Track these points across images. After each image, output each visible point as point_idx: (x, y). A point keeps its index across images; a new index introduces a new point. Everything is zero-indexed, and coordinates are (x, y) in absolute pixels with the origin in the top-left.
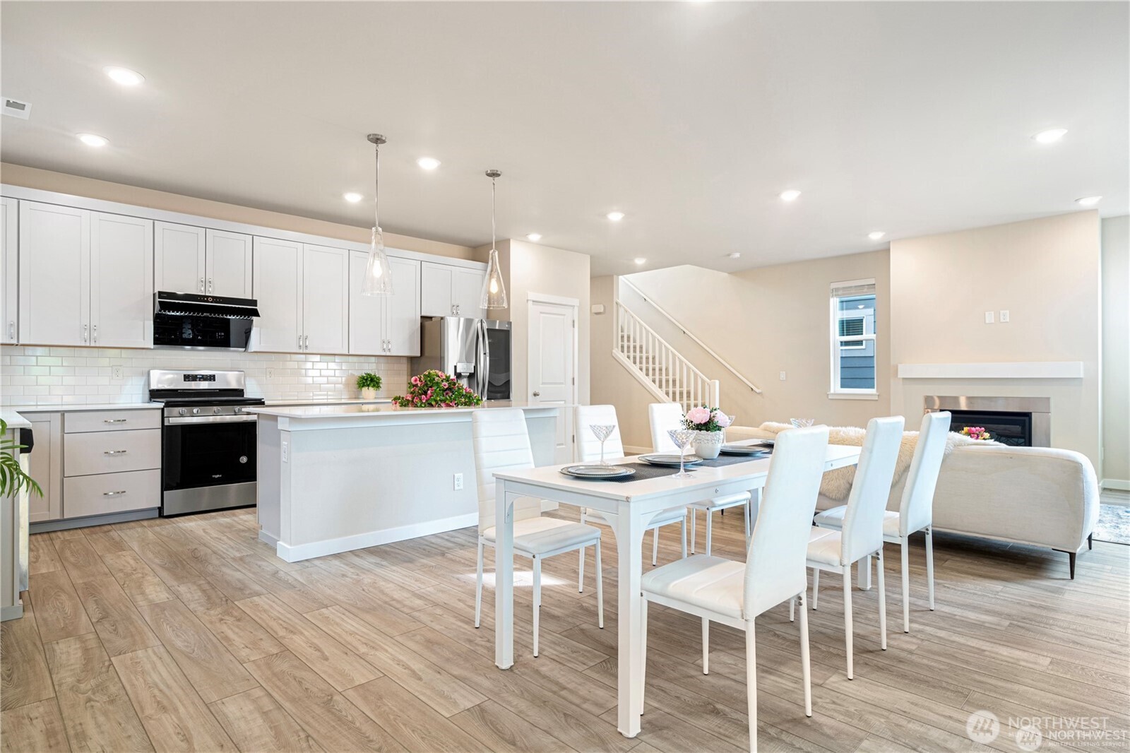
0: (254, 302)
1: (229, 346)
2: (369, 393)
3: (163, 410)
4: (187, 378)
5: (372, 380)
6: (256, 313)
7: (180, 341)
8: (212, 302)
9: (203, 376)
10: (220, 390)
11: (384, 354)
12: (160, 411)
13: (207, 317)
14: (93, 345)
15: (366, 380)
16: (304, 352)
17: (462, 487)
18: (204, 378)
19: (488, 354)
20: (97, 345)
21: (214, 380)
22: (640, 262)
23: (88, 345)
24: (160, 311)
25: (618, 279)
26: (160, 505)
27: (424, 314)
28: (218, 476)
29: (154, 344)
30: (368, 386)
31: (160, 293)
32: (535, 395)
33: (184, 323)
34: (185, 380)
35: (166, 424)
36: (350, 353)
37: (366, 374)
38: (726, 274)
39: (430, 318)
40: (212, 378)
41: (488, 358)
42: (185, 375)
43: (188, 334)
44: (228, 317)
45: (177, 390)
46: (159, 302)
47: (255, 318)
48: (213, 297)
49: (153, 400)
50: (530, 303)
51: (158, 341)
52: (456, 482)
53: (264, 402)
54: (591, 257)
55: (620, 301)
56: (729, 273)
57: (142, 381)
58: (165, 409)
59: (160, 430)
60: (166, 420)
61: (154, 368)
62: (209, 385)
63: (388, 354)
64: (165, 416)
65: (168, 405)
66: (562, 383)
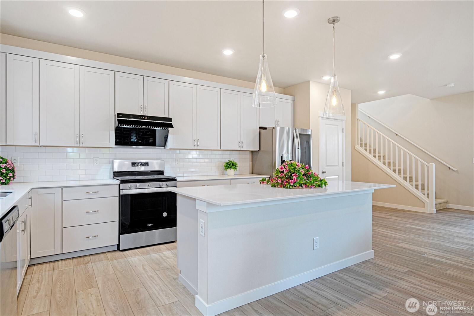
0: (170, 119)
1: (155, 146)
2: (231, 172)
3: (119, 185)
4: (133, 164)
5: (233, 165)
6: (171, 126)
7: (130, 143)
8: (147, 119)
9: (142, 163)
10: (151, 171)
11: (239, 149)
12: (118, 186)
13: (144, 129)
14: (81, 145)
15: (230, 164)
16: (197, 148)
17: (318, 247)
18: (142, 164)
19: (300, 149)
20: (84, 146)
21: (148, 166)
22: (381, 92)
23: (78, 145)
24: (118, 125)
25: (358, 105)
26: (118, 244)
27: (261, 126)
28: (151, 225)
29: (115, 145)
30: (231, 168)
31: (118, 114)
32: (323, 172)
33: (132, 133)
34: (132, 166)
35: (121, 194)
36: (222, 149)
37: (229, 161)
38: (429, 100)
39: (265, 128)
40: (147, 164)
41: (300, 151)
42: (132, 163)
43: (134, 139)
44: (156, 128)
45: (128, 172)
46: (117, 119)
47: (170, 129)
48: (147, 116)
49: (115, 178)
50: (321, 118)
51: (117, 143)
52: (315, 244)
53: (176, 179)
54: (352, 91)
55: (359, 118)
56: (430, 99)
57: (109, 167)
58: (121, 184)
59: (118, 197)
60: (121, 191)
61: (116, 159)
62: (145, 168)
63: (242, 149)
64: (121, 189)
65: (123, 182)
66: (337, 166)
